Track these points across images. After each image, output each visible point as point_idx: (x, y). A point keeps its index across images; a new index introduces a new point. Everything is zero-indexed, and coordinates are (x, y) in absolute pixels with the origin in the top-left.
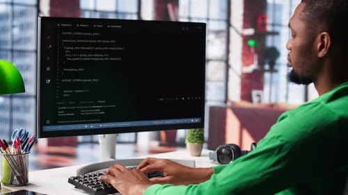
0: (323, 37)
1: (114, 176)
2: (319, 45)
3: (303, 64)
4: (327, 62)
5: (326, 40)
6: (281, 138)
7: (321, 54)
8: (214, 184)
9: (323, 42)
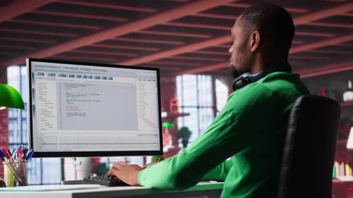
0: (254, 36)
1: (117, 169)
2: (252, 41)
3: (241, 59)
4: (258, 55)
5: (256, 38)
6: (232, 112)
7: (253, 49)
8: (185, 154)
9: (254, 39)
